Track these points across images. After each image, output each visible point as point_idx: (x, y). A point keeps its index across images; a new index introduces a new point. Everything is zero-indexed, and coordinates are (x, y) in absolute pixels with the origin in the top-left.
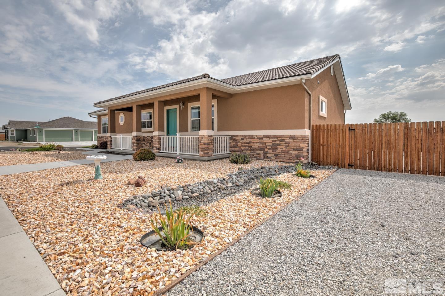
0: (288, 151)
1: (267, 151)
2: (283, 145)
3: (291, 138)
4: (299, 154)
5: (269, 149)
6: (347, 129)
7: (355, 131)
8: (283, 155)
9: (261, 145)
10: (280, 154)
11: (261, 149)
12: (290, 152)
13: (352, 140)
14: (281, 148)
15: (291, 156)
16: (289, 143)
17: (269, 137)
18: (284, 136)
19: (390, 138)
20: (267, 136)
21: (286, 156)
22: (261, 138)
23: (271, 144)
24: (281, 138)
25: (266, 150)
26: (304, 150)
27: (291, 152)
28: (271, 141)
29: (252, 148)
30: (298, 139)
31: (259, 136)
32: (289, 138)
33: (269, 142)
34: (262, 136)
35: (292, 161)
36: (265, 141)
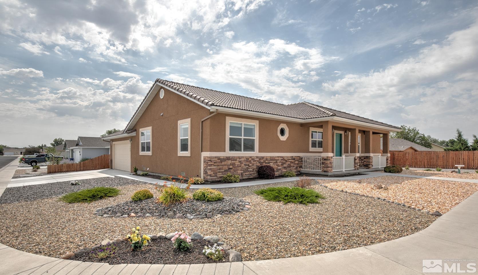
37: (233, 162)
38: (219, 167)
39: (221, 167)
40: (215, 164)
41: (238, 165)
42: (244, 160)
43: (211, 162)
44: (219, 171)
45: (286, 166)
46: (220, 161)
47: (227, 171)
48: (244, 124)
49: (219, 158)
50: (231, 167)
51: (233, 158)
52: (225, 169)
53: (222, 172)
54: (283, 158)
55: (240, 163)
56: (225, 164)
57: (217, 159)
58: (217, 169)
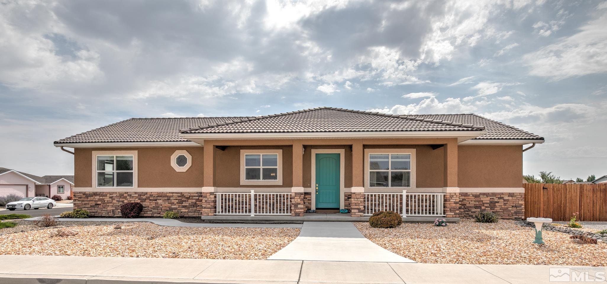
0: (507, 208)
1: (485, 209)
2: (502, 202)
3: (510, 196)
4: (519, 210)
5: (486, 207)
6: (542, 188)
7: (547, 189)
8: (502, 212)
9: (478, 203)
10: (499, 212)
11: (476, 207)
12: (509, 209)
13: (545, 197)
14: (499, 206)
15: (510, 213)
16: (508, 200)
17: (487, 195)
18: (503, 194)
19: (571, 195)
20: (484, 194)
21: (505, 213)
22: (476, 196)
23: (489, 202)
24: (500, 196)
25: (483, 208)
26: (522, 206)
27: (511, 209)
28: (489, 199)
29: (465, 207)
30: (517, 196)
31: (475, 194)
32: (508, 196)
33: (486, 200)
34: (479, 194)
35: (511, 218)
36: (482, 199)
37: (101, 197)
38: (84, 202)
39: (86, 202)
40: (79, 199)
41: (108, 201)
42: (116, 196)
43: (75, 197)
44: (84, 206)
45: (188, 204)
46: (85, 196)
47: (93, 206)
48: (117, 157)
49: (84, 194)
50: (99, 203)
51: (102, 193)
52: (92, 205)
53: (87, 207)
54: (182, 195)
55: (111, 199)
56: (91, 199)
57: (82, 194)
58: (81, 204)
